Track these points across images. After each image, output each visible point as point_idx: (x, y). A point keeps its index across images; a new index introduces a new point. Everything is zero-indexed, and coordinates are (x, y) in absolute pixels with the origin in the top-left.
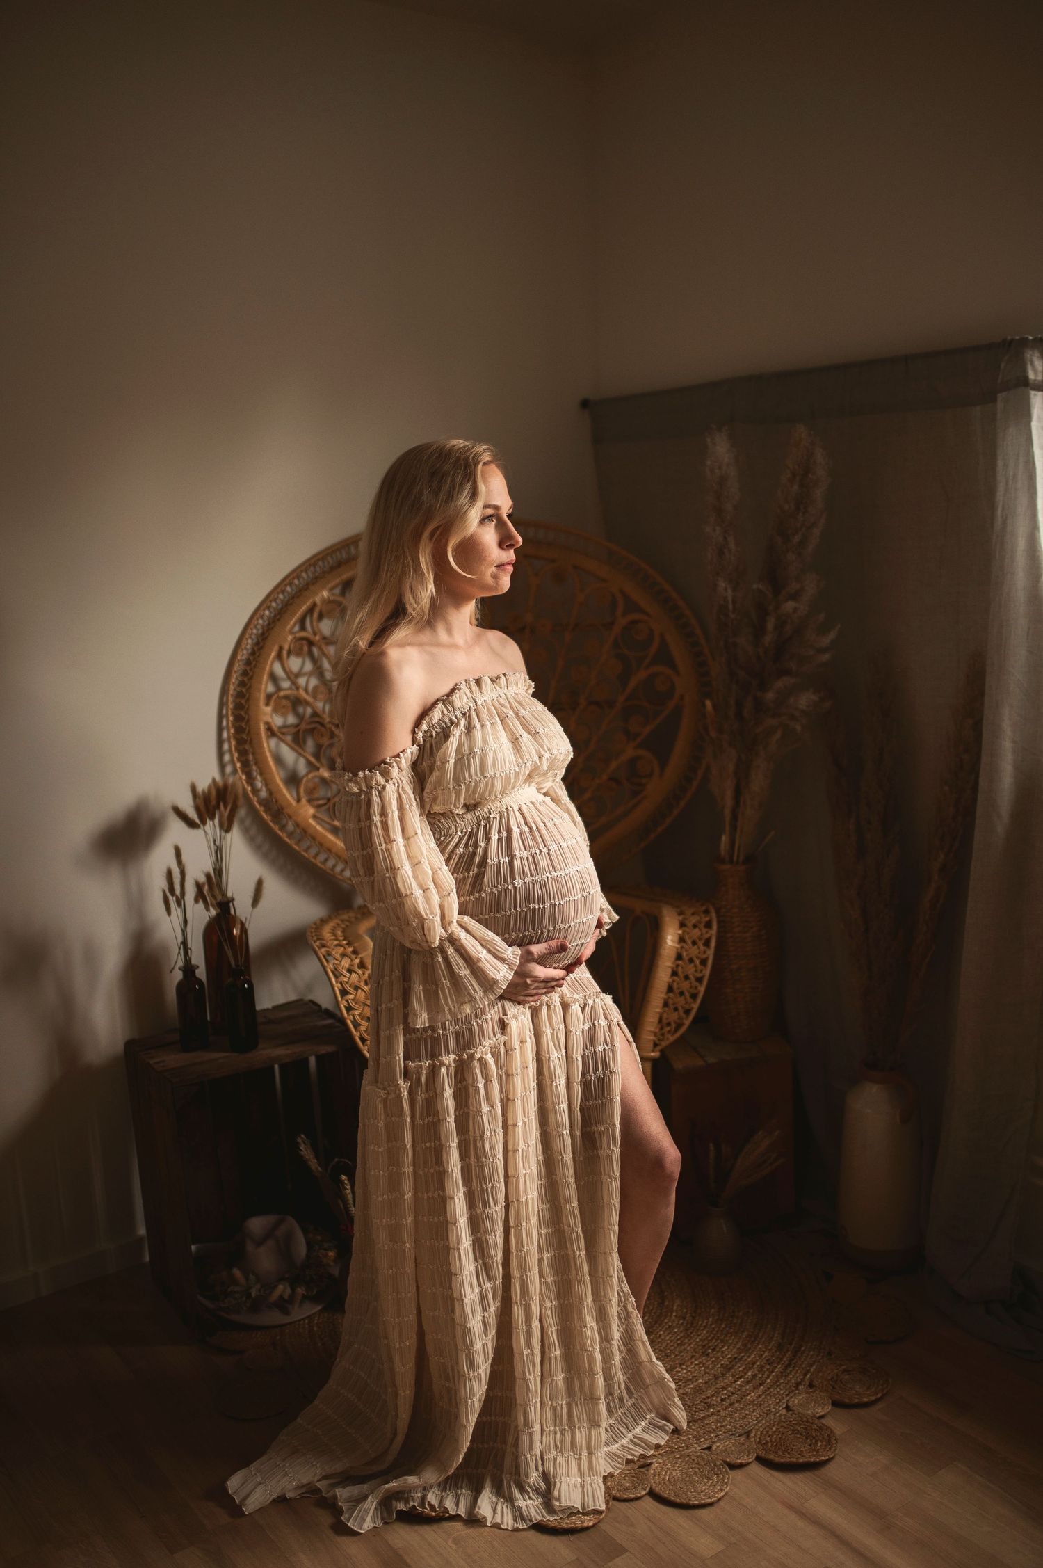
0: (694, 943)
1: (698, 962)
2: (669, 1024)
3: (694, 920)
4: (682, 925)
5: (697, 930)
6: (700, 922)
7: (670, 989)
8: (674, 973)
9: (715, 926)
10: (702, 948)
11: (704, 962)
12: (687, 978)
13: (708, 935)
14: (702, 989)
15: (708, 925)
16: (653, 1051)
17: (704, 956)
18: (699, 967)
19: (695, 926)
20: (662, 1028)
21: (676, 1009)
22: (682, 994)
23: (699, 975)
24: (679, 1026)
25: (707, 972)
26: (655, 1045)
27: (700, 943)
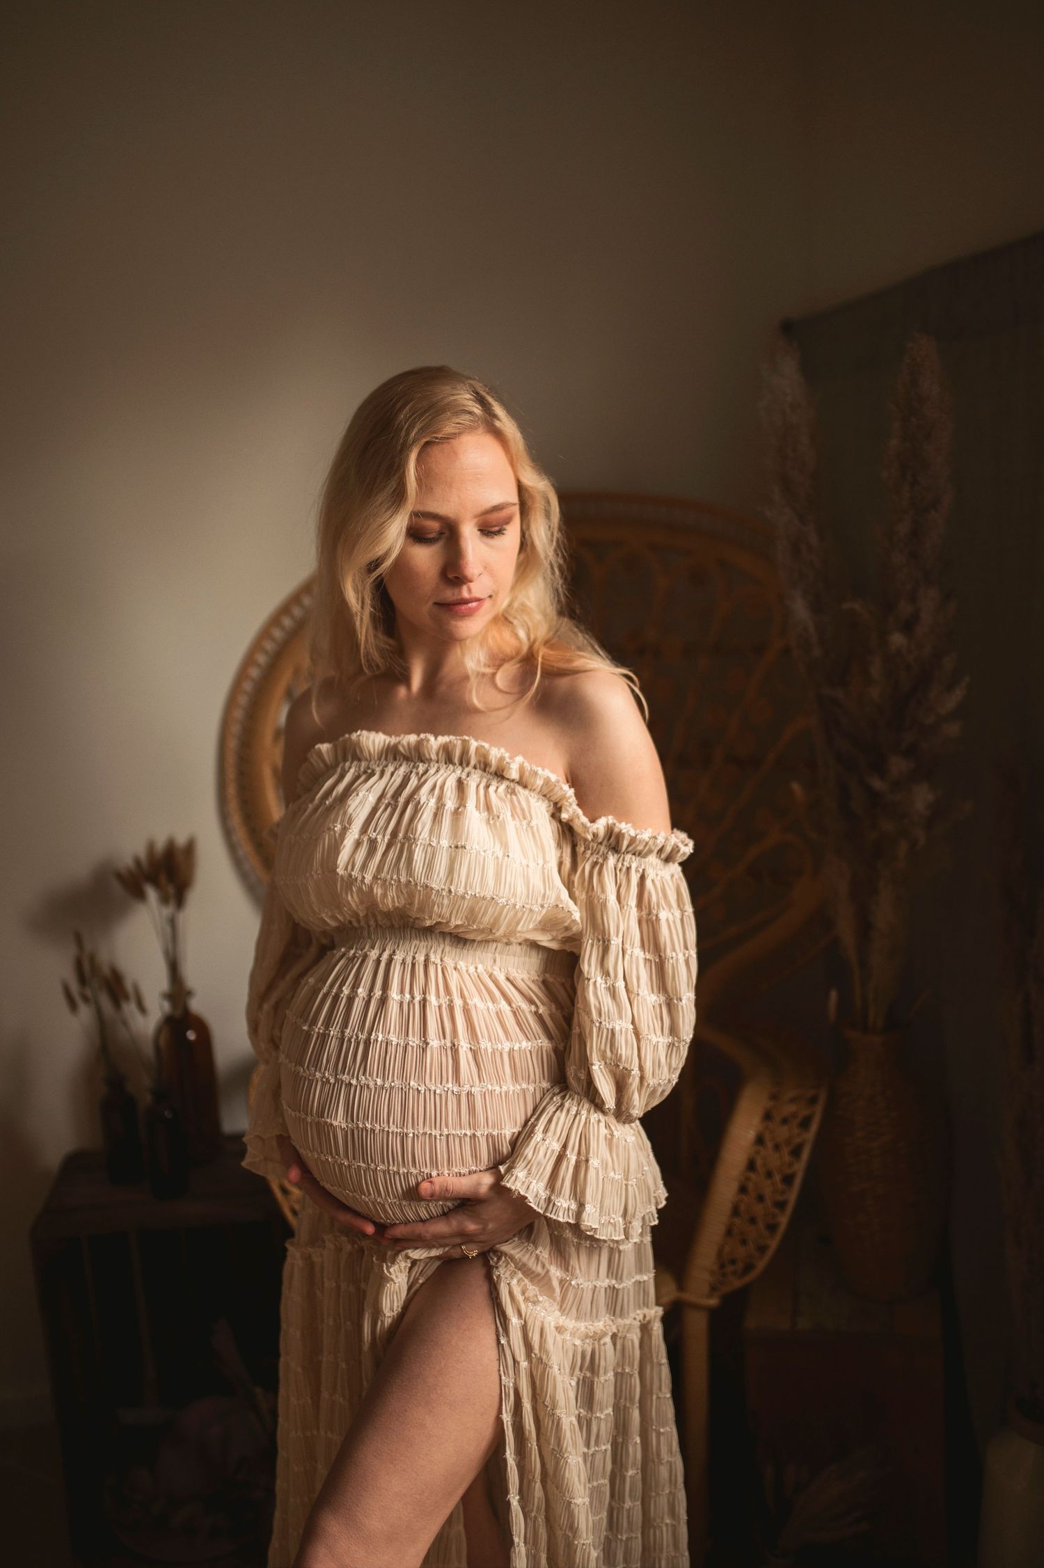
0: (777, 1147)
1: (777, 1178)
2: (733, 1262)
3: (790, 1109)
4: (768, 1116)
5: (785, 1128)
6: (794, 1115)
7: (736, 1211)
8: (743, 1189)
9: (814, 1127)
10: (787, 1158)
11: (788, 1180)
12: (761, 1198)
13: (797, 1140)
14: (784, 1220)
15: (805, 1123)
16: (710, 1296)
17: (789, 1171)
18: (780, 1186)
19: (785, 1121)
20: (722, 1266)
21: (744, 1242)
22: (753, 1220)
23: (779, 1198)
24: (749, 1267)
25: (793, 1196)
26: (713, 1289)
27: (786, 1151)
